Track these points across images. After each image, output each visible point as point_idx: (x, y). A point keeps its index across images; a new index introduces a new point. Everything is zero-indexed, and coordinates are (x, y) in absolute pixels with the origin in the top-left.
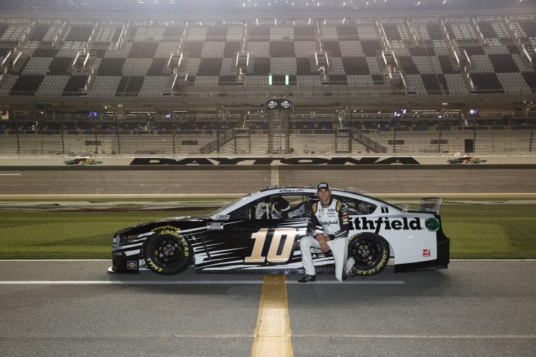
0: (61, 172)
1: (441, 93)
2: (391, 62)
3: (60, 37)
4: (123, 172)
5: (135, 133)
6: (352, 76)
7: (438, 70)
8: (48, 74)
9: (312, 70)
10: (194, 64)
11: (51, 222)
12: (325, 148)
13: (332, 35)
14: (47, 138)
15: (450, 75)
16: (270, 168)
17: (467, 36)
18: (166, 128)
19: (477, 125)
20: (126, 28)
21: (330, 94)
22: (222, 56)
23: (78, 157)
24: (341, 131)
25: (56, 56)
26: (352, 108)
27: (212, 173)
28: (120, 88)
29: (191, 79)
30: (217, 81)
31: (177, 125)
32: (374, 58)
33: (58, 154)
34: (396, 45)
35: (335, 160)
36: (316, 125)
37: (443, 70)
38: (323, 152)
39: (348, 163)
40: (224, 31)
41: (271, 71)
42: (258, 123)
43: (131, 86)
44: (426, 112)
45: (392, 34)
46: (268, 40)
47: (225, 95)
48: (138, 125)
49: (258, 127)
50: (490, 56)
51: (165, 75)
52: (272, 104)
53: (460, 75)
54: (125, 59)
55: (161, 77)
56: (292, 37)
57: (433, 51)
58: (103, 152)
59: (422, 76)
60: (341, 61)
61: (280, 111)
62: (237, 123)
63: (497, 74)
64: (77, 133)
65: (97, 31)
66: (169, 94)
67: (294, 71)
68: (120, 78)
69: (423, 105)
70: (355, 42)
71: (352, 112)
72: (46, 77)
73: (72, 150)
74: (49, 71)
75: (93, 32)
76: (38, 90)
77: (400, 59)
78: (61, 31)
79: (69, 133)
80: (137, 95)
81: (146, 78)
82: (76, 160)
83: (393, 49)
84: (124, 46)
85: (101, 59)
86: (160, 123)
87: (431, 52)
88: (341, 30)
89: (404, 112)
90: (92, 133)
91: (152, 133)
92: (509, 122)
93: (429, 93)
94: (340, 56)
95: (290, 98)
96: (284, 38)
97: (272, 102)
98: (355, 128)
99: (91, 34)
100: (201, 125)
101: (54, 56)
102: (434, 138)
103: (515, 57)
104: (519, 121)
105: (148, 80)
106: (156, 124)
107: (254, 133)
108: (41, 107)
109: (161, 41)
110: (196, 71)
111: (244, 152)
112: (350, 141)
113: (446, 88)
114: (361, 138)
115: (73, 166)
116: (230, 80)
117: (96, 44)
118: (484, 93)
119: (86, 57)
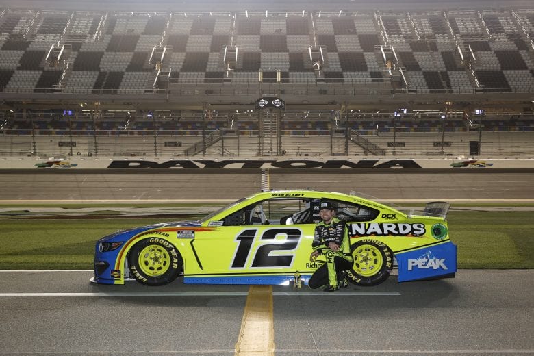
0: (32, 176)
1: (444, 92)
2: (391, 58)
3: (32, 28)
4: (99, 176)
5: (113, 133)
6: (348, 73)
7: (441, 67)
8: (18, 69)
9: (306, 66)
10: (179, 59)
11: (20, 230)
12: (320, 150)
13: (328, 29)
14: (17, 139)
15: (453, 72)
16: (261, 172)
17: (472, 31)
18: (148, 128)
19: (483, 126)
20: (104, 19)
21: (325, 92)
22: (209, 51)
23: (51, 159)
24: (337, 132)
25: (28, 49)
26: (349, 107)
27: (197, 176)
28: (98, 85)
29: (175, 75)
30: (203, 78)
31: (159, 125)
32: (373, 53)
33: (29, 156)
34: (396, 39)
35: (330, 164)
36: (310, 126)
37: (446, 67)
38: (318, 154)
39: (344, 167)
40: (211, 24)
41: (262, 66)
42: (247, 123)
43: (110, 82)
44: (428, 112)
45: (392, 28)
46: (259, 33)
47: (211, 92)
48: (117, 125)
49: (247, 127)
50: (496, 52)
51: (147, 70)
52: (263, 102)
53: (465, 72)
54: (103, 53)
55: (142, 73)
56: (284, 31)
57: (436, 47)
58: (79, 154)
59: (425, 73)
60: (337, 57)
61: (271, 110)
62: (225, 122)
63: (504, 72)
64: (50, 133)
65: (72, 23)
66: (151, 91)
67: (286, 67)
68: (97, 73)
69: (425, 104)
70: (353, 36)
71: (349, 111)
72: (16, 72)
73: (45, 152)
74: (19, 65)
75: (69, 23)
76: (8, 86)
77: (399, 54)
78: (33, 22)
79: (41, 133)
80: (116, 92)
81: (126, 73)
82: (48, 162)
83: (393, 44)
84: (102, 39)
85: (76, 53)
86: (140, 122)
87: (434, 48)
88: (337, 23)
89: (405, 112)
90: (66, 133)
91: (132, 133)
92: (517, 123)
93: (431, 92)
94: (336, 51)
95: (282, 96)
96: (276, 31)
97: (263, 100)
98: (352, 128)
99: (65, 25)
100: (185, 125)
101: (24, 49)
102: (437, 140)
103: (523, 53)
104: (527, 122)
105: (128, 76)
106: (136, 124)
107: (243, 133)
108: (10, 104)
109: (142, 34)
110: (181, 67)
111: (233, 155)
112: (347, 142)
113: (449, 86)
114: (358, 139)
115: (45, 169)
116: (216, 76)
117: (71, 36)
118: (490, 91)
119: (60, 49)
